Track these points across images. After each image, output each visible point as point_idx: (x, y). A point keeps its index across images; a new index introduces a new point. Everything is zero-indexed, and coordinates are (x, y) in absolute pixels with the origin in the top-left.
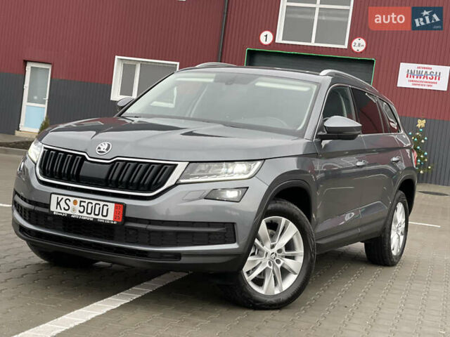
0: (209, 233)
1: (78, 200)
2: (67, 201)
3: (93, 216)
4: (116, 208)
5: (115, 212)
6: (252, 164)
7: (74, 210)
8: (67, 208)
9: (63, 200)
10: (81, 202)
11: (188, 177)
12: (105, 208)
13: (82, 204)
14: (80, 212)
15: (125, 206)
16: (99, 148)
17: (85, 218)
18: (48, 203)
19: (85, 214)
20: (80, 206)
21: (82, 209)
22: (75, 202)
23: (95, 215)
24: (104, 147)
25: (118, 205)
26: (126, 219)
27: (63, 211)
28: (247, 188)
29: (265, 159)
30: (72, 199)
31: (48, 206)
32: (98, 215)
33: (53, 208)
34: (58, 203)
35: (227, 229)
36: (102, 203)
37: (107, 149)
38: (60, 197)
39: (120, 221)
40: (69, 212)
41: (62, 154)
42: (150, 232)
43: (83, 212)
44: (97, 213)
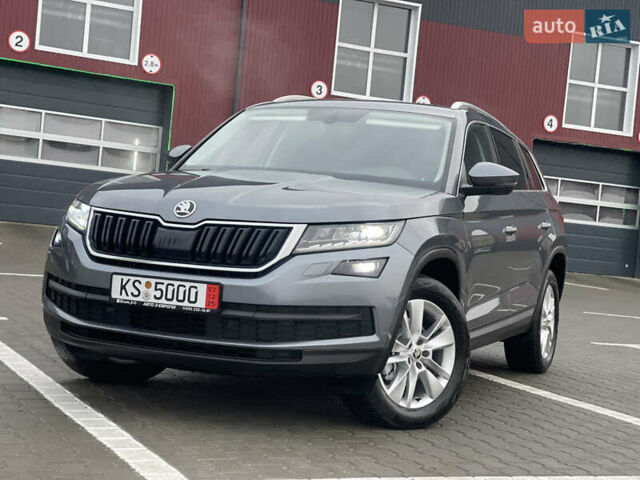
0: (339, 322)
1: (153, 281)
2: (137, 284)
3: (175, 302)
4: (209, 290)
5: (208, 296)
6: (390, 226)
7: (147, 295)
8: (136, 293)
9: (131, 283)
10: (157, 283)
11: (307, 245)
12: (193, 291)
13: (159, 286)
14: (155, 297)
15: (221, 287)
16: (178, 209)
17: (163, 306)
18: (107, 287)
19: (163, 301)
20: (156, 289)
21: (158, 294)
22: (148, 285)
23: (178, 301)
24: (185, 207)
25: (212, 286)
26: (224, 305)
27: (131, 298)
28: (387, 258)
29: (406, 220)
30: (144, 281)
31: (108, 292)
32: (183, 301)
33: (116, 294)
34: (123, 287)
35: (363, 316)
36: (188, 285)
37: (190, 210)
38: (126, 278)
39: (215, 307)
40: (140, 299)
41: (124, 219)
42: (257, 322)
43: (160, 298)
44: (181, 298)
